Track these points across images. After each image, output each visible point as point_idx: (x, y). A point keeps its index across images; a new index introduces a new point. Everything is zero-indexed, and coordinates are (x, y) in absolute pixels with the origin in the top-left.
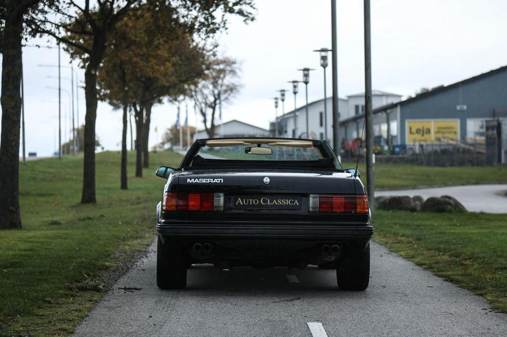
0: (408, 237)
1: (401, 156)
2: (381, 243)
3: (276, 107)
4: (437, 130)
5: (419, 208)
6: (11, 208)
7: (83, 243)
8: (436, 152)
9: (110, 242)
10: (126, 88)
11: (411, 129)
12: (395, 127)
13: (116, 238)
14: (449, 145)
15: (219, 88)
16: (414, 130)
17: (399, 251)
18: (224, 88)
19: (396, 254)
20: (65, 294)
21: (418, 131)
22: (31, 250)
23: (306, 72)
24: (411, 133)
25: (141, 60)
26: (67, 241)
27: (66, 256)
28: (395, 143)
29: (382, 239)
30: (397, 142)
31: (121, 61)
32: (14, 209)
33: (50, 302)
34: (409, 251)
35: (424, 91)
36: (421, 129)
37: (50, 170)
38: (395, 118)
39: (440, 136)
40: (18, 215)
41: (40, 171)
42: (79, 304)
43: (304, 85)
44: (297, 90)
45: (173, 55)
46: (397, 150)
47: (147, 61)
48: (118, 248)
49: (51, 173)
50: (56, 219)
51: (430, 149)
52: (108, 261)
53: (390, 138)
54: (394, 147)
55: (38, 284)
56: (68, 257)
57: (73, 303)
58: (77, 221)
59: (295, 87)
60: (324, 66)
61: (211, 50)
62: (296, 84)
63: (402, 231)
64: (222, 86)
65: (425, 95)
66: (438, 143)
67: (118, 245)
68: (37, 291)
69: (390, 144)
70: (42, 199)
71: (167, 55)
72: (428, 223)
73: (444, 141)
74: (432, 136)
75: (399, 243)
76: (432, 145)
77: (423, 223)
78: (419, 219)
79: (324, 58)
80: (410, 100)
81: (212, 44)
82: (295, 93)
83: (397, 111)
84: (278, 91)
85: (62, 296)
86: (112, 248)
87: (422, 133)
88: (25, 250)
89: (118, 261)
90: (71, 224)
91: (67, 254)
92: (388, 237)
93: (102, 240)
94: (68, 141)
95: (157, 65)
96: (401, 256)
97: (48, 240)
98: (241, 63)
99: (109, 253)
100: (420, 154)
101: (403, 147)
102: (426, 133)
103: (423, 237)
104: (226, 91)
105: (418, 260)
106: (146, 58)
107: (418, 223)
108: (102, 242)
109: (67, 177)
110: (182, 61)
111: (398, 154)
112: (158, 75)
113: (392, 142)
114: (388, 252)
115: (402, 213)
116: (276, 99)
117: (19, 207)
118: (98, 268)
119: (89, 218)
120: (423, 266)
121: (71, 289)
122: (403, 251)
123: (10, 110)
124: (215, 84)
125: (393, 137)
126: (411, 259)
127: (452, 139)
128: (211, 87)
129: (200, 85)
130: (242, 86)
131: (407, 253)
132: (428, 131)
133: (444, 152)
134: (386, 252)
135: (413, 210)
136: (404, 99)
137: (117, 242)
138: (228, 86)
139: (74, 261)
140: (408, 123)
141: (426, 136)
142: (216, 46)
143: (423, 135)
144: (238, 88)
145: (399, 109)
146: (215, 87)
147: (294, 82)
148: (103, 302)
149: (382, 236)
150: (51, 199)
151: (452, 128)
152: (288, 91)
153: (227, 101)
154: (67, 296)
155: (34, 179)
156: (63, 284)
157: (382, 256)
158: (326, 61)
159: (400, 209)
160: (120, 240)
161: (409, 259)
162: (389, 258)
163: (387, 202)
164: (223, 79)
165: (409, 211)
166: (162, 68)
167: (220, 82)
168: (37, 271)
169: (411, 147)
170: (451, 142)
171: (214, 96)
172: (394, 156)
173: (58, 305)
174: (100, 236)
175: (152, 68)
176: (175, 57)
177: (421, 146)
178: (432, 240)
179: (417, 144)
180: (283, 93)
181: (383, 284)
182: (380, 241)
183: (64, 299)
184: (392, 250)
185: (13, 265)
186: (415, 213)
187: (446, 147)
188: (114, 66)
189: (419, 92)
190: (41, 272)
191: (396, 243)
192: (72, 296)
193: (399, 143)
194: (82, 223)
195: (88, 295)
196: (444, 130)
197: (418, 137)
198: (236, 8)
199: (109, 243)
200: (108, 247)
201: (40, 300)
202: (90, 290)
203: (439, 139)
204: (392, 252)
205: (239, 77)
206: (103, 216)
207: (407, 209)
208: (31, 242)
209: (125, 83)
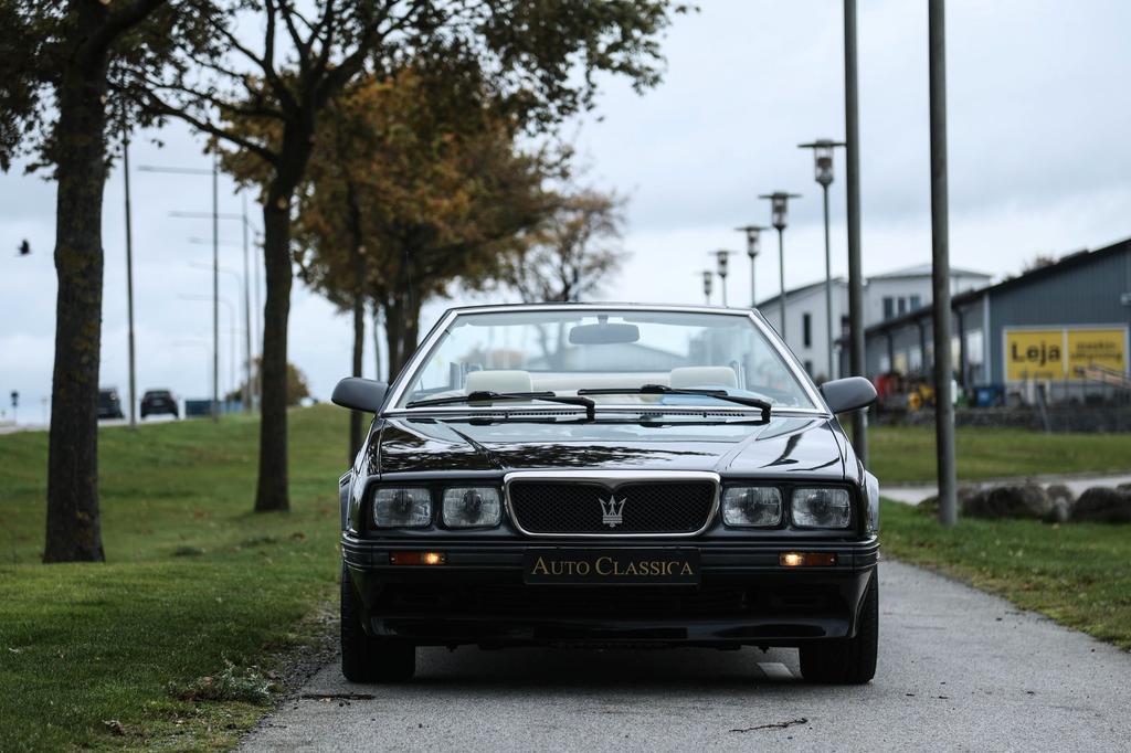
0: (1054, 576)
1: (992, 410)
2: (991, 589)
3: (707, 292)
4: (1074, 350)
5: (1064, 513)
6: (80, 515)
7: (236, 589)
8: (1074, 401)
9: (307, 586)
10: (362, 250)
11: (1014, 348)
12: (977, 343)
13: (322, 577)
14: (1104, 384)
15: (575, 262)
16: (1021, 352)
17: (1044, 608)
18: (586, 262)
19: (1035, 616)
20: (162, 711)
21: (1031, 353)
22: (101, 603)
23: (779, 202)
24: (1015, 356)
25: (395, 184)
26: (196, 583)
27: (187, 617)
28: (977, 382)
29: (991, 582)
30: (984, 378)
31: (350, 185)
32: (87, 518)
33: (117, 731)
34: (1070, 607)
35: (1043, 265)
36: (1040, 348)
37: (191, 443)
38: (978, 325)
39: (1082, 364)
40: (96, 530)
41: (168, 446)
42: (198, 737)
43: (775, 232)
44: (756, 248)
45: (471, 175)
46: (984, 396)
47: (410, 187)
48: (324, 600)
49: (191, 449)
50: (189, 543)
51: (1060, 394)
52: (292, 631)
53: (966, 369)
54: (976, 391)
55: (92, 684)
56: (192, 618)
57: (182, 733)
58: (238, 548)
59: (752, 240)
60: (825, 182)
61: (556, 164)
62: (753, 234)
63: (1037, 564)
64: (580, 257)
65: (1045, 274)
66: (1079, 380)
67: (326, 595)
68: (88, 701)
69: (967, 383)
70: (167, 504)
71: (455, 175)
72: (1093, 546)
73: (1094, 376)
74: (1066, 363)
75: (1036, 589)
76: (1066, 385)
77: (1082, 546)
78: (1068, 539)
79: (824, 163)
80: (1011, 285)
81: (558, 151)
82: (752, 255)
83: (981, 309)
84: (710, 254)
85: (153, 714)
86: (309, 601)
87: (1040, 358)
88: (84, 603)
89: (322, 630)
90: (224, 553)
91: (189, 613)
92: (1005, 576)
93: (285, 582)
94: (236, 387)
95: (432, 195)
96: (1051, 619)
97: (150, 582)
98: (624, 202)
99: (302, 611)
100: (1037, 406)
101: (997, 390)
102: (1051, 357)
103: (1096, 575)
104: (589, 269)
105: (1099, 627)
106: (406, 179)
107: (1069, 546)
108: (286, 586)
109: (229, 457)
110: (490, 190)
111: (986, 405)
112: (435, 219)
113: (971, 379)
114: (1016, 611)
115: (1026, 526)
116: (707, 274)
117: (97, 512)
118: (264, 645)
119: (267, 541)
120: (1117, 642)
121: (183, 698)
122: (1054, 607)
123: (77, 280)
124: (565, 251)
125: (975, 368)
126: (1080, 626)
127: (1112, 373)
128: (556, 259)
129: (531, 256)
130: (626, 256)
131: (1065, 612)
132: (1054, 353)
133: (1094, 401)
134: (1011, 610)
135: (1052, 518)
136: (995, 281)
137: (324, 586)
138: (594, 257)
139: (204, 628)
140: (1009, 336)
141: (1050, 366)
142: (567, 155)
143: (1043, 362)
144: (618, 262)
145: (986, 304)
146: (565, 259)
147: (749, 229)
148: (264, 731)
149: (989, 574)
150: (186, 505)
151: (1111, 345)
152: (735, 253)
153: (593, 290)
154: (166, 714)
155: (154, 462)
156: (162, 684)
157: (999, 619)
158: (830, 171)
159: (1018, 517)
160: (332, 583)
161: (1074, 627)
162: (1020, 623)
163: (986, 498)
164: (582, 243)
165: (1040, 522)
166: (446, 203)
167: (576, 248)
168: (99, 652)
169: (1016, 389)
170: (1109, 378)
171: (564, 279)
172: (978, 412)
173: (139, 739)
174: (282, 572)
175: (423, 204)
176: (475, 179)
177: (1041, 388)
178: (1125, 581)
179: (1031, 383)
180: (723, 257)
181: (1025, 687)
182: (987, 585)
183: (158, 724)
184: (1022, 604)
185: (41, 637)
186: (1056, 526)
187: (1099, 391)
188: (335, 197)
189: (1031, 264)
190: (110, 655)
191: (1028, 589)
192: (182, 714)
193: (988, 380)
194: (250, 551)
195: (225, 712)
196: (1092, 352)
197: (1032, 366)
198: (617, 57)
199: (304, 589)
200: (298, 597)
201: (89, 724)
202: (235, 698)
203: (1080, 372)
204: (1024, 609)
205: (619, 236)
206: (301, 536)
207: (1033, 516)
208: (107, 585)
209: (358, 239)
